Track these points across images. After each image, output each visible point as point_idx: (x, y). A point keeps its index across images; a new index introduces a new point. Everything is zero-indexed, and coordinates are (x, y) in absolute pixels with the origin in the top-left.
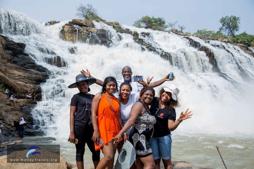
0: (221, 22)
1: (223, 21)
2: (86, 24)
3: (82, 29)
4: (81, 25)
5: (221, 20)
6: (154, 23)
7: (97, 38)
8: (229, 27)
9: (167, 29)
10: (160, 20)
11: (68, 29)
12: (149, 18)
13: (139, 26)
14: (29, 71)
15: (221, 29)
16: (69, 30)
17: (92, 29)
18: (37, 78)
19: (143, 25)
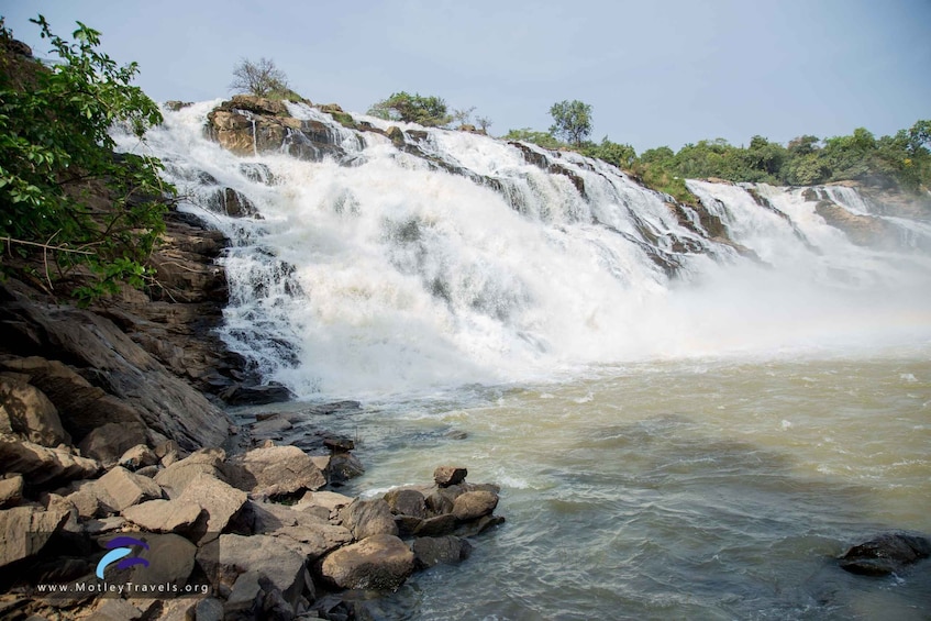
0: (554, 115)
1: (557, 111)
2: (270, 108)
3: (265, 120)
4: (258, 110)
5: (553, 110)
6: (421, 111)
7: (308, 143)
8: (569, 125)
9: (452, 125)
10: (434, 102)
11: (226, 119)
12: (409, 98)
13: (386, 117)
14: (177, 227)
15: (553, 129)
16: (229, 123)
17: (288, 121)
18: (204, 246)
19: (394, 113)
